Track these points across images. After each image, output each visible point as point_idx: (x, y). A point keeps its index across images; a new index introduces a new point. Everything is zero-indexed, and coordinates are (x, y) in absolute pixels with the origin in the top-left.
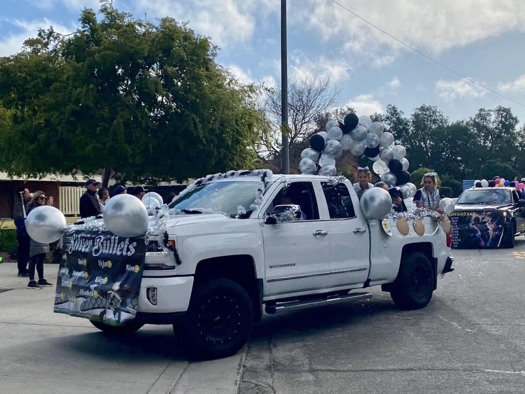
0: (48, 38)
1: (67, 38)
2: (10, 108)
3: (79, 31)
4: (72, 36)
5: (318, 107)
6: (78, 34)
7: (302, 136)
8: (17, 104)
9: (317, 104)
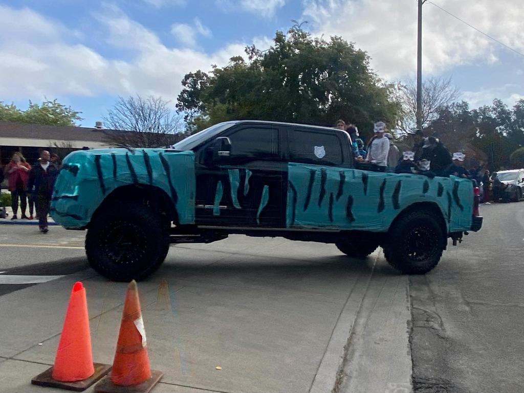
0: (252, 53)
1: (264, 53)
2: (225, 104)
3: (272, 49)
4: (267, 51)
5: (441, 100)
6: (271, 50)
7: (428, 122)
8: (229, 100)
9: (440, 98)
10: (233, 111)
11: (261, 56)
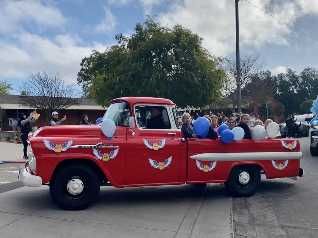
3: (134, 35)
9: (253, 68)
10: (108, 79)
11: (126, 41)
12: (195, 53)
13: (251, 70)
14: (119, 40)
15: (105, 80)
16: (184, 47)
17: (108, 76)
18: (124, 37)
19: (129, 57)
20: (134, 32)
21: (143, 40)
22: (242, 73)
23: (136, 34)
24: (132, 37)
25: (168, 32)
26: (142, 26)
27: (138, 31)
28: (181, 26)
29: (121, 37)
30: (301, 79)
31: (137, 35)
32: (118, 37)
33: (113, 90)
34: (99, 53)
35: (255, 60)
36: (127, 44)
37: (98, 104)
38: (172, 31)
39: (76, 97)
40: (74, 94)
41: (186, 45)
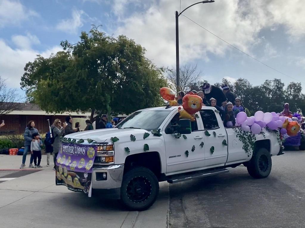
3: (79, 43)
4: (76, 45)
9: (191, 77)
10: (52, 85)
11: (72, 48)
12: (138, 63)
13: (190, 80)
14: (65, 46)
15: (49, 85)
16: (128, 56)
17: (52, 82)
18: (69, 44)
19: (74, 64)
20: (80, 40)
21: (89, 48)
22: (182, 82)
23: (81, 42)
24: (78, 45)
25: (113, 42)
26: (87, 35)
27: (83, 39)
28: (125, 36)
29: (66, 44)
30: (234, 89)
31: (83, 43)
32: (63, 43)
33: (57, 96)
34: (43, 58)
35: (194, 71)
36: (72, 51)
37: (42, 109)
38: (117, 40)
39: (18, 102)
40: (16, 99)
41: (130, 55)
